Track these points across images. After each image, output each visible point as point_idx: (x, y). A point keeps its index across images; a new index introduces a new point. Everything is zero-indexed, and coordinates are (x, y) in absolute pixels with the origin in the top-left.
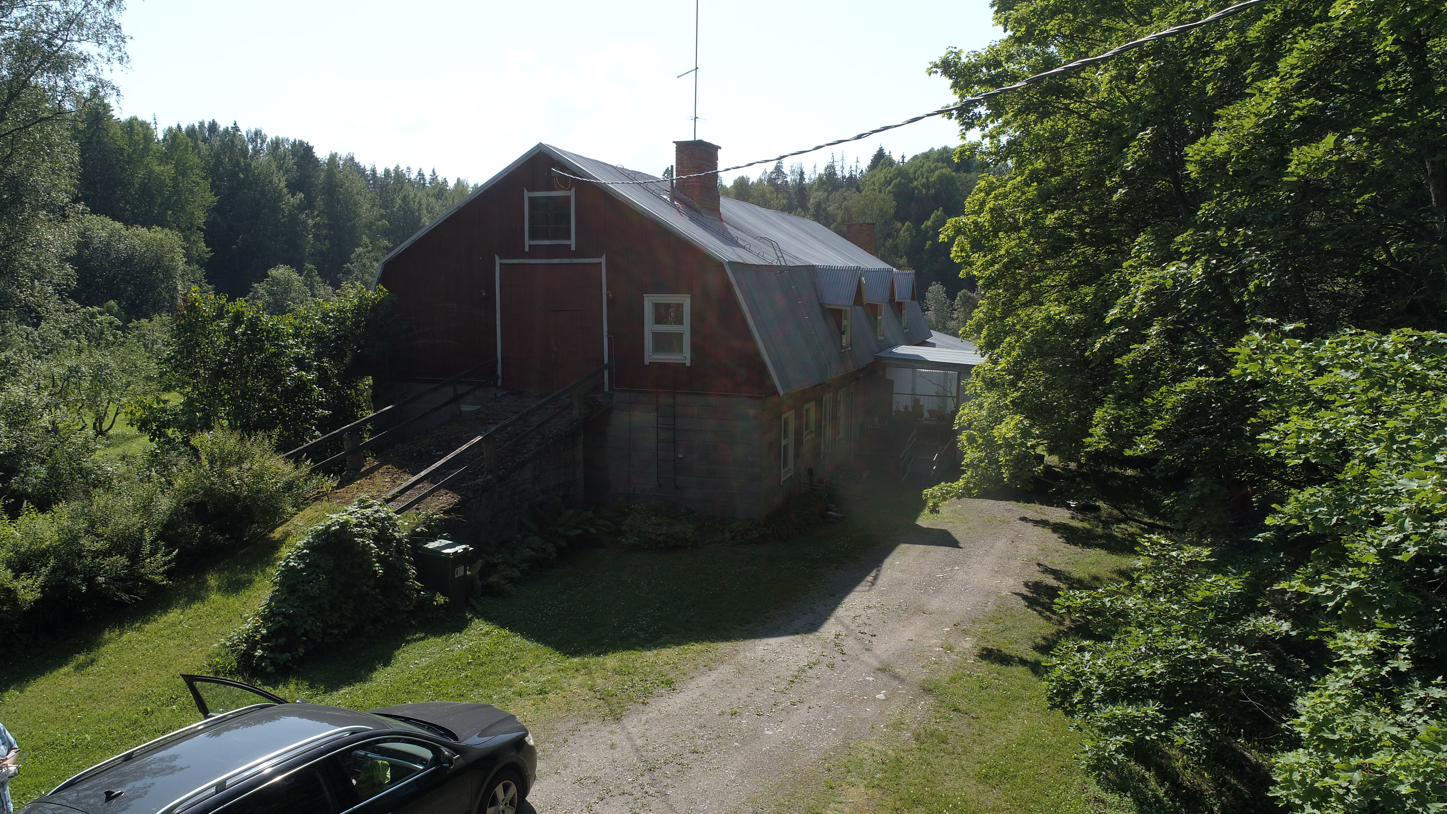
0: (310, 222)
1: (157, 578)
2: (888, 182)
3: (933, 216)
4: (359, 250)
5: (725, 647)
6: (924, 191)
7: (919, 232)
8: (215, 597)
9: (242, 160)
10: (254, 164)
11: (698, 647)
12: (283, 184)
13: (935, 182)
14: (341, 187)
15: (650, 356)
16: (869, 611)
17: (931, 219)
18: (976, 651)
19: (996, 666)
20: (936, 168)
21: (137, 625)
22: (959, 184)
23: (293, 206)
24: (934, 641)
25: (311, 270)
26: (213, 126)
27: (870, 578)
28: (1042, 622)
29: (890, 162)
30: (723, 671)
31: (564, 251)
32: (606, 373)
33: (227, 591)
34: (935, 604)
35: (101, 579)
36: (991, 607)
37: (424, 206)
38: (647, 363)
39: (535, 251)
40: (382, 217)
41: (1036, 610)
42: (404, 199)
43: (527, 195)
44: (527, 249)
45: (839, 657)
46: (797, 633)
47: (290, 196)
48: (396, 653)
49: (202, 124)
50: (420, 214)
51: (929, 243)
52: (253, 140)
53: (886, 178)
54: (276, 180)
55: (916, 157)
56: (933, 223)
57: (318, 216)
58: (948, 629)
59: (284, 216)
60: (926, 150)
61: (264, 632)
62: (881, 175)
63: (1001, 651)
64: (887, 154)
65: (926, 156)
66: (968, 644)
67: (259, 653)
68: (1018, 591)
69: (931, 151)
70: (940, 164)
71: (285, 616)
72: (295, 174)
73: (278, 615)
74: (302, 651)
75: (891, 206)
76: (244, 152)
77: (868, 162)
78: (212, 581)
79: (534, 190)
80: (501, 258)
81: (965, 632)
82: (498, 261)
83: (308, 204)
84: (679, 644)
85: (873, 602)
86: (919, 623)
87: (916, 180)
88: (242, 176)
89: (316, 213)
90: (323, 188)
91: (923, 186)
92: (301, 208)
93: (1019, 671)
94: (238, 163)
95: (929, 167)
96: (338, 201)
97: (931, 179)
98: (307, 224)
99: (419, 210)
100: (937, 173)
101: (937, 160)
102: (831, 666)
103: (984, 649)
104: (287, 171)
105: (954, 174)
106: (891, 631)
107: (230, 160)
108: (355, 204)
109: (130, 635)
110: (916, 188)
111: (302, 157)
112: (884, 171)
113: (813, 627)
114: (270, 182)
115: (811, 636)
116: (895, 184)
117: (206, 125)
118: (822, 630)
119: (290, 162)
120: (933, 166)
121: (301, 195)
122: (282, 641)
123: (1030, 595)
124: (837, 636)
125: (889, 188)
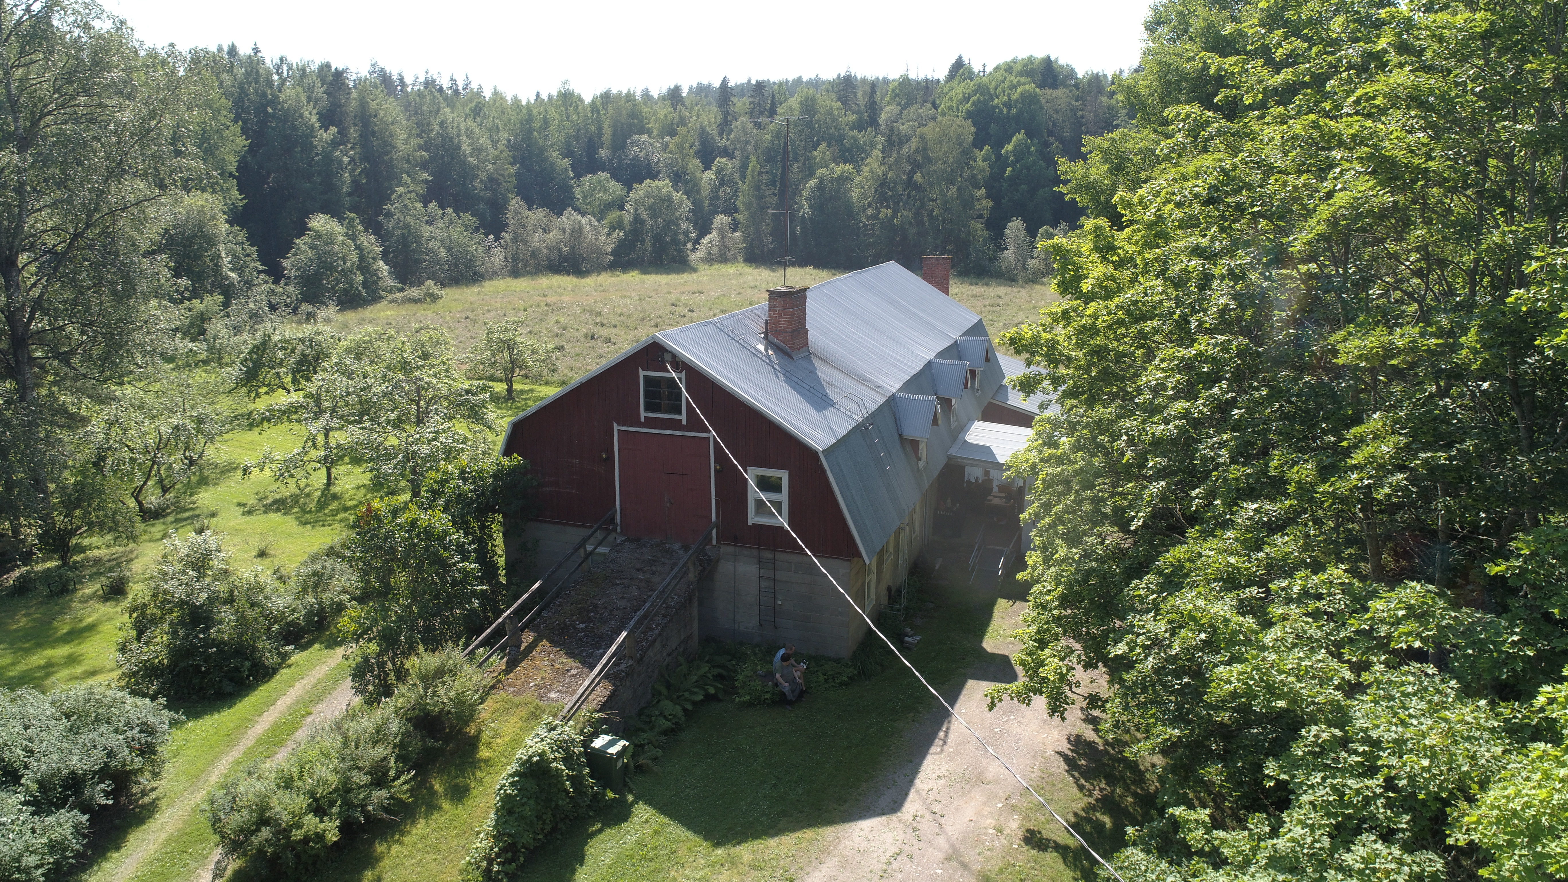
0: (346, 159)
1: (404, 797)
2: (966, 99)
3: (1014, 139)
4: (400, 190)
5: (829, 832)
6: (1005, 111)
7: (999, 156)
8: (446, 805)
9: (269, 92)
10: (282, 97)
11: (809, 833)
12: (314, 119)
13: (1017, 101)
14: (376, 116)
15: (753, 518)
16: (941, 782)
17: (1012, 144)
18: (1020, 834)
19: (1034, 852)
20: (1019, 84)
21: (397, 837)
22: (1043, 101)
23: (326, 142)
24: (989, 821)
25: (353, 219)
26: (233, 51)
27: (941, 734)
28: (1075, 790)
29: (970, 75)
30: (830, 866)
31: (677, 425)
32: (714, 532)
33: (452, 800)
34: (993, 769)
35: (370, 808)
36: (1037, 774)
37: (463, 131)
38: (750, 523)
39: (649, 422)
40: (421, 148)
41: (1073, 776)
42: (442, 124)
43: (642, 373)
44: (642, 420)
45: (917, 845)
46: (883, 814)
47: (322, 131)
48: (586, 848)
49: (220, 49)
50: (459, 142)
51: (1009, 169)
52: (278, 68)
53: (964, 94)
54: (306, 114)
55: (997, 68)
56: (1015, 146)
57: (352, 148)
58: (1000, 805)
59: (317, 154)
60: (1009, 59)
61: (496, 849)
62: (960, 89)
63: (1040, 833)
64: (966, 62)
65: (1009, 68)
66: (1014, 825)
67: (496, 868)
68: (1060, 749)
69: (1014, 61)
70: (1023, 80)
71: (509, 835)
72: (325, 102)
73: (503, 834)
74: (522, 859)
75: (969, 130)
76: (270, 83)
77: (946, 72)
78: (439, 787)
79: (648, 369)
80: (619, 424)
81: (1014, 808)
82: (616, 427)
83: (341, 140)
84: (794, 830)
85: (943, 772)
86: (978, 796)
87: (997, 97)
88: (270, 110)
89: (349, 146)
90: (355, 116)
91: (1004, 104)
92: (335, 144)
93: (1051, 857)
94: (265, 95)
95: (1011, 82)
96: (373, 133)
97: (1013, 97)
98: (340, 162)
99: (458, 136)
100: (1019, 90)
101: (1021, 74)
102: (910, 857)
103: (1028, 831)
104: (317, 100)
105: (1038, 90)
106: (957, 809)
107: (256, 91)
108: (391, 136)
109: (395, 849)
110: (997, 107)
111: (331, 84)
112: (962, 84)
113: (895, 806)
114: (301, 116)
115: (894, 818)
116: (974, 102)
117: (226, 49)
118: (904, 809)
119: (320, 91)
120: (1015, 82)
121: (333, 130)
122: (509, 855)
123: (1070, 753)
124: (915, 817)
125: (967, 106)
